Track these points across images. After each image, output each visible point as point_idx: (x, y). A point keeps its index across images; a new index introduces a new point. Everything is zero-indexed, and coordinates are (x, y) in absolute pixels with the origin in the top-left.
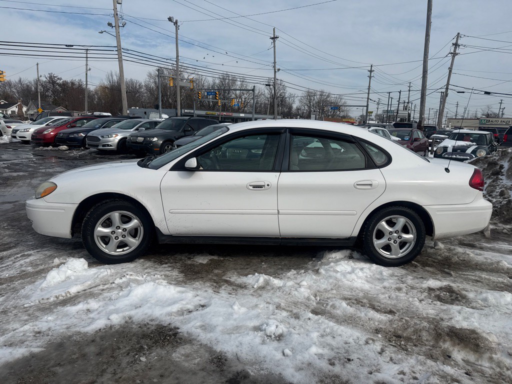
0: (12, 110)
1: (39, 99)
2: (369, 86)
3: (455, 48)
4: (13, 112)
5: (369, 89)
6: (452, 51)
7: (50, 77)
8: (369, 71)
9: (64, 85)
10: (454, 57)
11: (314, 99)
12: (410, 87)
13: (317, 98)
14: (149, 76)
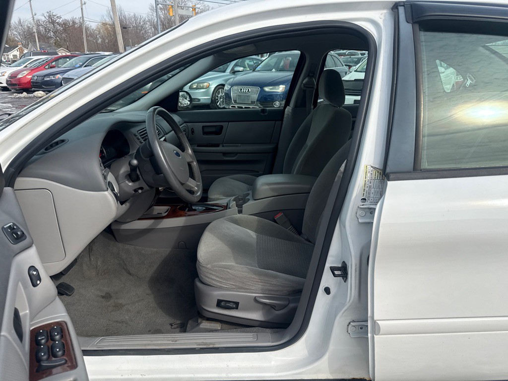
0: (13, 54)
1: (37, 41)
4: (15, 56)
7: (50, 16)
9: (65, 24)
14: (151, 9)
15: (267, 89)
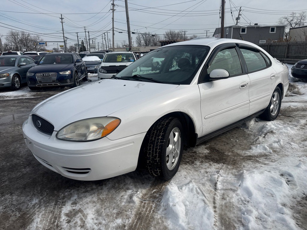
2: (63, 29)
3: (113, 6)
5: (63, 30)
6: (112, 8)
8: (60, 18)
10: (113, 12)
11: (18, 38)
12: (85, 29)
13: (20, 36)
15: (61, 73)
